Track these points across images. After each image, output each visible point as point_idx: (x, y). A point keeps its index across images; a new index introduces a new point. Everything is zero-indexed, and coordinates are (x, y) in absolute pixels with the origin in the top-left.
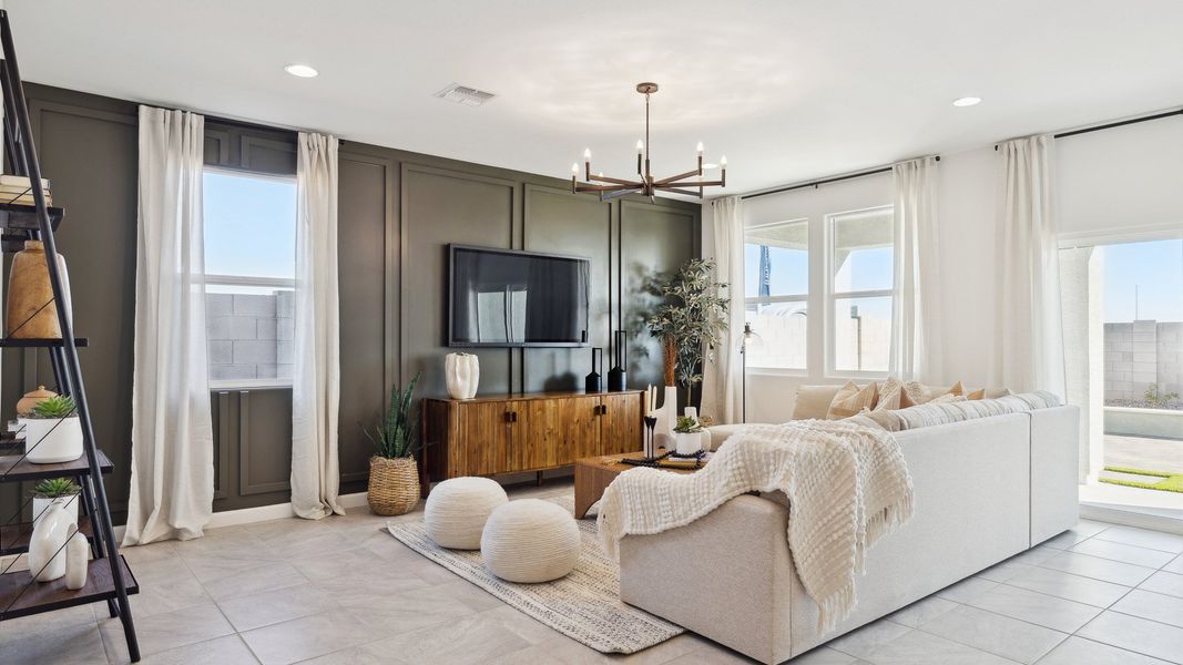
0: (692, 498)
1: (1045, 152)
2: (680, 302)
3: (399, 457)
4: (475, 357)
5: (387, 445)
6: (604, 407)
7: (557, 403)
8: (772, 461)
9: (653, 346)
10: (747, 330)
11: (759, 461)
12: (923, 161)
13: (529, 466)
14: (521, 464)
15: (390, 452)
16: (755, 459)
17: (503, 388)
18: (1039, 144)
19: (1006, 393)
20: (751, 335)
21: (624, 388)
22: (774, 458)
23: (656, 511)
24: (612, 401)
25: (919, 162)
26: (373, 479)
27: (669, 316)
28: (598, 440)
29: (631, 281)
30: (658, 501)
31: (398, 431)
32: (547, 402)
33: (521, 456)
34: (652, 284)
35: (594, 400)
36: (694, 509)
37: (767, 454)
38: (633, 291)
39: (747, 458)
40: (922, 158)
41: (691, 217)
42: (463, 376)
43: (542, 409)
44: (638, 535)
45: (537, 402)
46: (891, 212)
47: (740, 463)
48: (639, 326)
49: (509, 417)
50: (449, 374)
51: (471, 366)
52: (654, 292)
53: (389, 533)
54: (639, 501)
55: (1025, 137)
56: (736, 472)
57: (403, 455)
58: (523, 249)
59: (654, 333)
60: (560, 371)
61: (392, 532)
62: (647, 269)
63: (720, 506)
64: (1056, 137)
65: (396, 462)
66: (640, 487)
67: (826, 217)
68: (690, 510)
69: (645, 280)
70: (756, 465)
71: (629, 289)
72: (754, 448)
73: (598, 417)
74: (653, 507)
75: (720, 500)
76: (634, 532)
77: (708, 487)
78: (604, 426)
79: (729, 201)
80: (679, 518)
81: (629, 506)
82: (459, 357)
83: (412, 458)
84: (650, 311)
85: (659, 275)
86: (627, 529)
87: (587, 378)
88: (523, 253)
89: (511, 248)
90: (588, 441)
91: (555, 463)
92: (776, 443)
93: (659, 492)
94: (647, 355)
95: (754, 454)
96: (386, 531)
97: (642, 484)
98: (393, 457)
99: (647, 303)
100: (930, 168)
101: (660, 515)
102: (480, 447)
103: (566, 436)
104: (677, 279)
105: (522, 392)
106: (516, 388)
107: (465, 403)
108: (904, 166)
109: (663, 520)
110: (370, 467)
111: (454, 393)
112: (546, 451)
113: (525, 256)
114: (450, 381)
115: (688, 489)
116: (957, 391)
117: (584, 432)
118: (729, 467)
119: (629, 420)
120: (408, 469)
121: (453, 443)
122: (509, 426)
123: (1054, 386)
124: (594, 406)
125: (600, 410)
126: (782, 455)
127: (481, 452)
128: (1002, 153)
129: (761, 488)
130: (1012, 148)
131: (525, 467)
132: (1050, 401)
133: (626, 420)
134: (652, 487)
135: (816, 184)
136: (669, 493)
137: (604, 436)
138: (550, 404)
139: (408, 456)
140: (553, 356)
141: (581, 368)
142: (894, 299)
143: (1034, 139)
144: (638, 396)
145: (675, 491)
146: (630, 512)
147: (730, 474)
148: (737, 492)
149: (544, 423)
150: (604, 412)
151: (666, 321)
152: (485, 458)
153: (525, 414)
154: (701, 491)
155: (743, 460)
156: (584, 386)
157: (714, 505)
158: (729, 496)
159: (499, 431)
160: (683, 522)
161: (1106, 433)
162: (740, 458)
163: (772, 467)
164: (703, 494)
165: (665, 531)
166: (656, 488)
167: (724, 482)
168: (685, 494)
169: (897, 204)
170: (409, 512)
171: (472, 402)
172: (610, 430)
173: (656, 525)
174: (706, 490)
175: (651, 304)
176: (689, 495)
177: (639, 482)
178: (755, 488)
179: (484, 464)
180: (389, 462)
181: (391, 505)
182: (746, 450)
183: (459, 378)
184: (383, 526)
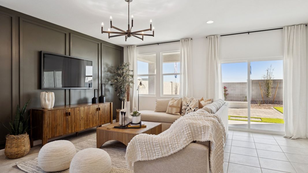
0: (170, 146)
1: (218, 39)
2: (120, 75)
3: (21, 134)
4: (53, 93)
5: (15, 130)
6: (99, 108)
7: (84, 108)
8: (203, 130)
9: (110, 88)
10: (141, 84)
11: (197, 130)
12: (188, 40)
13: (75, 130)
14: (72, 130)
15: (16, 132)
16: (196, 130)
17: (63, 104)
18: (217, 37)
20: (142, 85)
21: (105, 102)
22: (203, 129)
23: (153, 151)
24: (101, 106)
25: (187, 39)
26: (8, 144)
27: (117, 79)
28: (97, 119)
29: (105, 68)
30: (154, 148)
31: (20, 124)
32: (81, 108)
33: (72, 127)
34: (110, 70)
35: (96, 106)
36: (172, 150)
37: (200, 128)
38: (105, 71)
39: (192, 129)
41: (121, 51)
42: (49, 100)
43: (79, 110)
44: (144, 161)
45: (77, 108)
46: (179, 53)
47: (190, 131)
48: (107, 82)
49: (68, 114)
50: (43, 100)
51: (52, 96)
52: (111, 72)
53: (18, 168)
54: (144, 147)
55: (213, 35)
56: (189, 135)
57: (23, 133)
58: (70, 55)
59: (111, 85)
60: (82, 96)
61: (20, 167)
62: (109, 65)
63: (183, 148)
64: (221, 36)
65: (19, 136)
66: (145, 142)
67: (161, 53)
68: (170, 150)
69: (108, 69)
70: (196, 132)
71: (104, 71)
72: (195, 125)
73: (97, 112)
74: (151, 150)
75: (184, 146)
76: (143, 160)
77: (177, 141)
78: (99, 114)
79: (133, 46)
80: (165, 154)
81: (140, 150)
82: (47, 93)
83: (26, 133)
84: (110, 78)
85: (112, 67)
86: (139, 159)
87: (92, 99)
88: (70, 57)
89: (65, 54)
90: (94, 120)
91: (83, 129)
93: (154, 144)
94: (109, 91)
95: (195, 128)
96: (16, 167)
97: (145, 141)
98: (18, 134)
99: (109, 75)
101: (155, 153)
102: (56, 126)
103: (87, 119)
105: (70, 104)
106: (68, 103)
107: (50, 110)
108: (183, 41)
109: (157, 154)
110: (6, 139)
111: (44, 107)
112: (80, 125)
113: (71, 58)
114: (43, 102)
115: (168, 142)
117: (93, 117)
118: (185, 133)
119: (107, 112)
120: (25, 139)
121: (45, 126)
122: (67, 117)
124: (96, 108)
126: (207, 127)
127: (57, 128)
128: (208, 39)
129: (197, 140)
130: (210, 38)
131: (73, 131)
133: (106, 112)
134: (151, 142)
135: (158, 44)
136: (159, 144)
137: (99, 117)
138: (82, 108)
139: (25, 133)
140: (80, 92)
141: (90, 95)
142: (180, 76)
143: (216, 36)
144: (109, 104)
145: (162, 143)
146: (140, 152)
147: (186, 136)
148: (189, 142)
149: (80, 115)
150: (99, 110)
151: (116, 81)
152: (58, 130)
153: (73, 113)
154: (174, 143)
155: (191, 130)
156: (91, 101)
157: (181, 148)
158: (187, 144)
159: (64, 119)
160: (166, 155)
162: (189, 129)
163: (203, 132)
164: (175, 144)
165: (157, 159)
166: (152, 142)
167: (184, 139)
168: (167, 144)
169: (180, 50)
170: (26, 155)
171: (53, 110)
172: (101, 115)
173: (153, 157)
174: (176, 142)
175: (110, 76)
176: (169, 145)
177: (144, 140)
178: (194, 140)
179: (58, 132)
180: (15, 136)
181: (17, 154)
182: (191, 126)
183: (47, 102)
184: (14, 164)
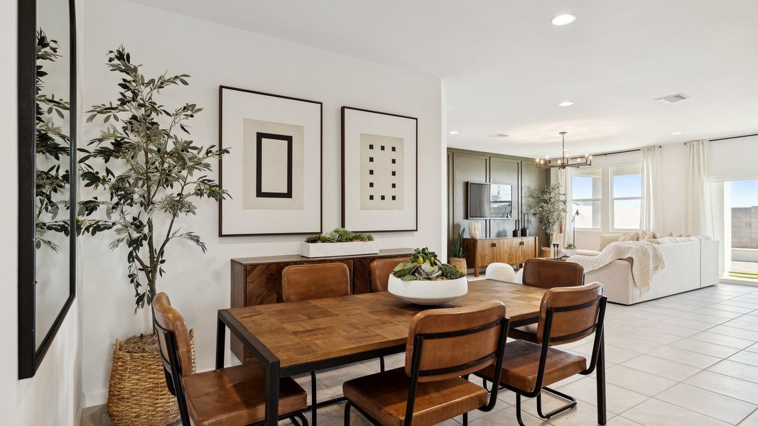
1: (705, 146)
2: (547, 202)
7: (506, 241)
9: (534, 219)
10: (577, 213)
18: (703, 144)
19: (690, 236)
20: (579, 215)
21: (528, 235)
22: (627, 249)
24: (524, 240)
25: (652, 148)
27: (542, 207)
28: (521, 254)
29: (526, 193)
34: (533, 194)
35: (518, 240)
38: (527, 197)
40: (654, 147)
43: (503, 243)
45: (499, 240)
46: (640, 166)
48: (528, 211)
49: (493, 245)
52: (533, 197)
55: (697, 141)
59: (535, 214)
60: (501, 229)
62: (531, 188)
63: (610, 263)
64: (710, 141)
67: (610, 167)
69: (530, 193)
70: (621, 251)
72: (621, 248)
73: (521, 247)
78: (523, 249)
84: (532, 205)
85: (535, 190)
87: (513, 232)
90: (518, 255)
92: (626, 245)
99: (531, 202)
100: (657, 151)
102: (485, 255)
103: (511, 253)
104: (543, 192)
108: (646, 150)
116: (671, 235)
117: (516, 252)
122: (493, 248)
123: (709, 234)
124: (519, 242)
125: (522, 243)
126: (629, 249)
128: (687, 145)
129: (623, 257)
130: (690, 145)
132: (708, 238)
133: (530, 247)
135: (606, 154)
137: (523, 252)
139: (464, 259)
141: (510, 227)
142: (641, 200)
143: (701, 141)
144: (534, 238)
147: (613, 256)
148: (615, 259)
149: (504, 248)
151: (541, 209)
155: (618, 252)
156: (512, 234)
158: (613, 260)
161: (733, 260)
163: (627, 252)
167: (611, 258)
169: (645, 163)
171: (482, 240)
175: (533, 202)
178: (621, 258)
